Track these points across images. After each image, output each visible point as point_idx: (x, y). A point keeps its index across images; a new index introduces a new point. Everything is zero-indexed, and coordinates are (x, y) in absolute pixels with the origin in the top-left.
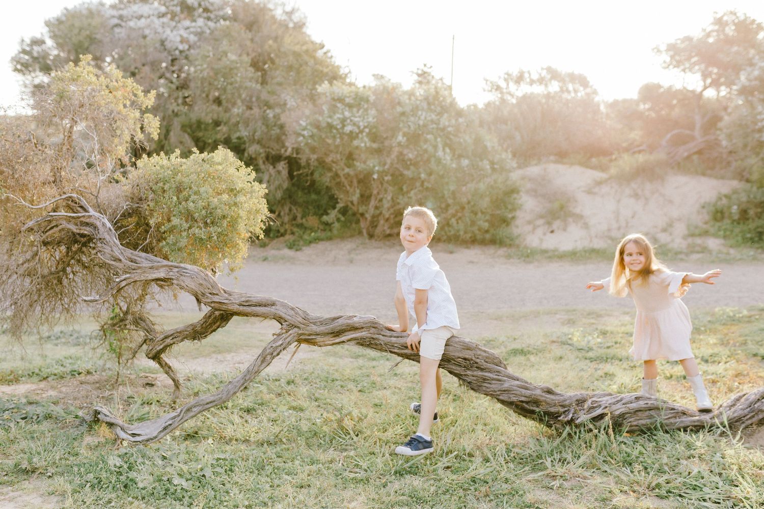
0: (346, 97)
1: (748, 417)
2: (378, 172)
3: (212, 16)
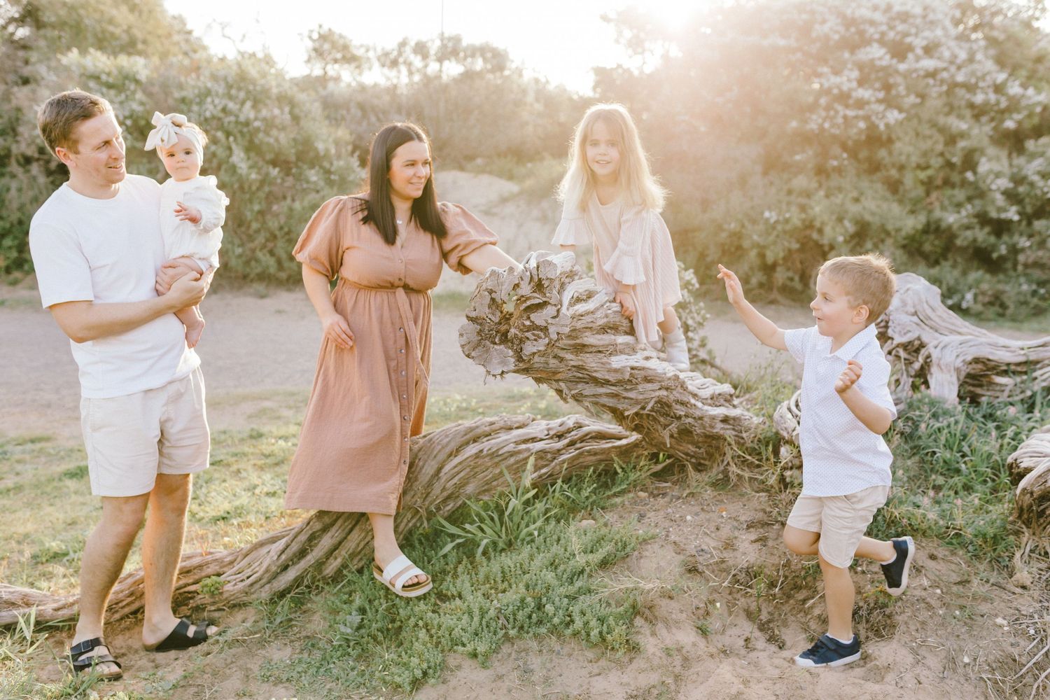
1: (124, 603)
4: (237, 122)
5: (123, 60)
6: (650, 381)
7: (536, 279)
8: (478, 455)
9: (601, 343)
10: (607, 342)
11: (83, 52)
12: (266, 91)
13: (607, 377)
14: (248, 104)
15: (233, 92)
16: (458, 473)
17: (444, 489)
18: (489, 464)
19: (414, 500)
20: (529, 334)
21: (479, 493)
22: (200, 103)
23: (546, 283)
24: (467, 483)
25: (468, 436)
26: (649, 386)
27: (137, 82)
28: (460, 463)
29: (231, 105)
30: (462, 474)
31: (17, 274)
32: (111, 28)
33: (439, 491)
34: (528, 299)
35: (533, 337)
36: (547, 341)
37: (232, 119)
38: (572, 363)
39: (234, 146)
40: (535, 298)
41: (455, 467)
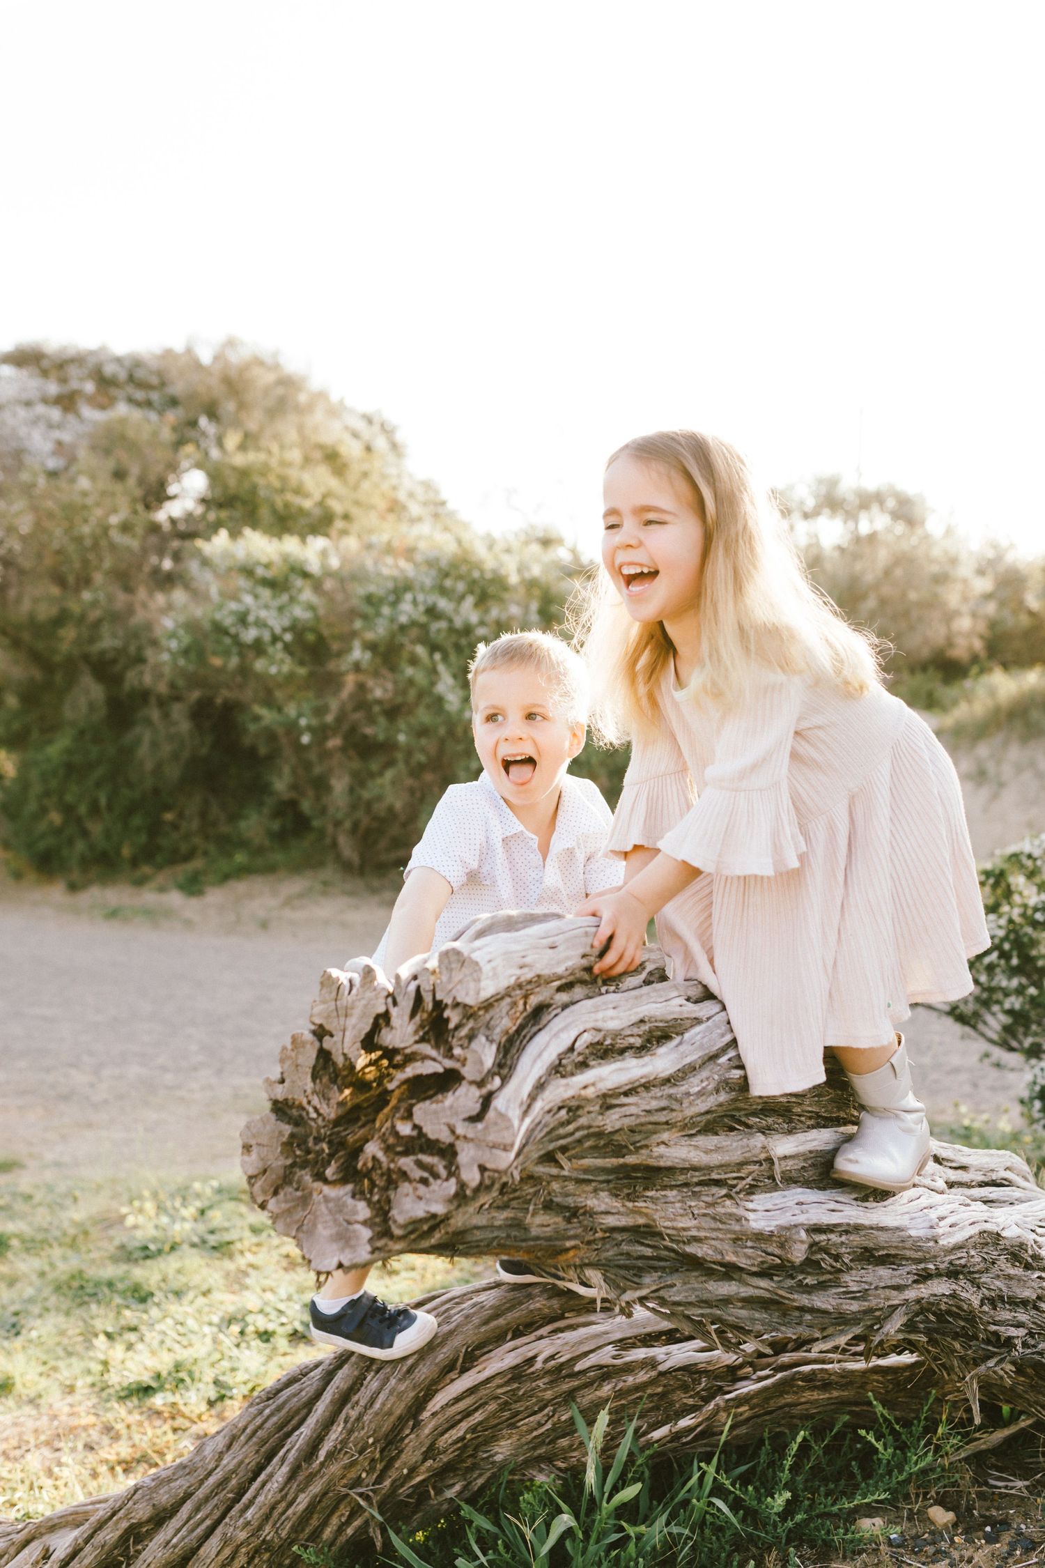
0: (258, 563)
2: (309, 728)
3: (155, 396)
4: (452, 630)
5: (291, 545)
6: (887, 1260)
7: (429, 1005)
8: (517, 1373)
9: (715, 1159)
10: (737, 1157)
11: (235, 534)
12: (499, 582)
13: (731, 1258)
14: (469, 601)
15: (448, 583)
16: (467, 1414)
17: (431, 1451)
18: (549, 1394)
19: (352, 1475)
20: (406, 1163)
21: (528, 1463)
22: (395, 604)
23: (454, 1017)
24: (494, 1438)
25: (501, 1321)
26: (884, 1274)
27: (306, 575)
28: (471, 1391)
29: (443, 604)
30: (478, 1417)
31: (146, 869)
32: (296, 500)
33: (418, 1456)
34: (410, 1058)
35: (417, 1173)
36: (451, 1187)
37: (443, 625)
38: (611, 1221)
39: (441, 668)
40: (425, 1058)
41: (457, 1400)
